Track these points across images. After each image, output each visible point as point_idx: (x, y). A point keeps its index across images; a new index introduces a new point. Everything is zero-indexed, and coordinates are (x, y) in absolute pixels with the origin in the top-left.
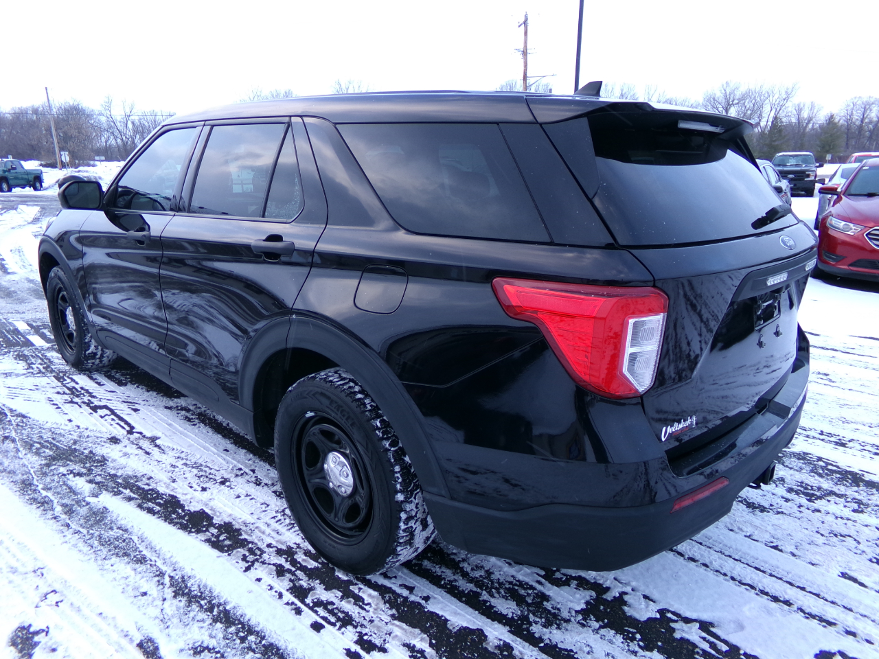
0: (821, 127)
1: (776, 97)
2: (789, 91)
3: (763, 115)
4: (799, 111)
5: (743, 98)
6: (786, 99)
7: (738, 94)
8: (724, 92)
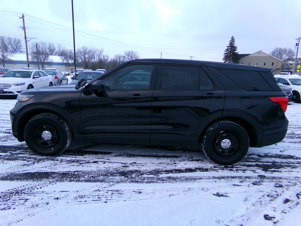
0: (109, 63)
1: (98, 52)
2: (101, 51)
3: (95, 58)
4: (104, 57)
5: (89, 52)
6: (101, 53)
7: (87, 51)
8: (83, 49)
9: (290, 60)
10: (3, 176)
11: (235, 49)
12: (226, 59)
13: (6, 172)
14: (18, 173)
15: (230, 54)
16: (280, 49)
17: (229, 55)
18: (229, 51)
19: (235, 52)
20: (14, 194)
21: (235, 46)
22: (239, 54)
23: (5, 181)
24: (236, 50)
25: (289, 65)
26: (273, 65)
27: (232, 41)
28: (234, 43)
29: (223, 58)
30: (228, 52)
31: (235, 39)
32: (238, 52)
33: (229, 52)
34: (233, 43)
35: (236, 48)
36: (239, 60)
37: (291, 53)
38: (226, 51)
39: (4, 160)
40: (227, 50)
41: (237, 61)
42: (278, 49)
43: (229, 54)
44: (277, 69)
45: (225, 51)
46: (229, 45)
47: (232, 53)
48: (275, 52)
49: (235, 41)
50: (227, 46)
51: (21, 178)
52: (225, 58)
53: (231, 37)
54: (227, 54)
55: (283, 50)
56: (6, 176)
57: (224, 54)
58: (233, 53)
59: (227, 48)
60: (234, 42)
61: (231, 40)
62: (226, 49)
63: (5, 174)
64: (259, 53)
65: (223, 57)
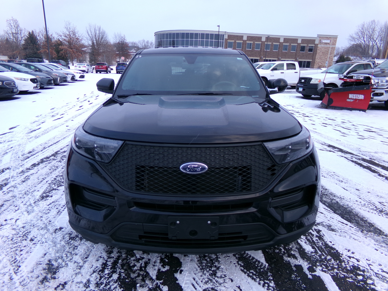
10: (376, 235)
13: (366, 238)
14: (354, 227)
20: (386, 212)
23: (379, 229)
39: (344, 261)
51: (359, 219)
56: (372, 233)
63: (370, 237)
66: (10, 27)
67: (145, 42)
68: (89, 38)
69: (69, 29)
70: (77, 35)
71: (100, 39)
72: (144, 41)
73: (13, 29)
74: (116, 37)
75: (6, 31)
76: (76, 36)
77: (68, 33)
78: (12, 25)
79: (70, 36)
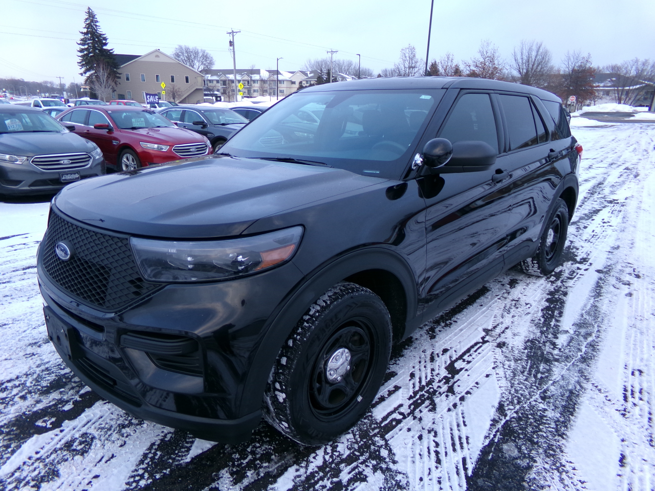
9: (207, 73)
11: (104, 41)
12: (87, 64)
15: (94, 51)
16: (187, 50)
17: (92, 55)
18: (88, 44)
19: (104, 47)
21: (101, 34)
22: (114, 53)
24: (106, 44)
25: (208, 82)
26: (187, 81)
27: (92, 21)
28: (96, 26)
29: (80, 63)
30: (86, 47)
31: (96, 16)
32: (112, 50)
33: (89, 46)
34: (94, 27)
35: (105, 39)
36: (119, 68)
37: (207, 58)
38: (83, 44)
40: (84, 42)
41: (115, 70)
42: (183, 48)
43: (90, 53)
44: (197, 89)
45: (79, 43)
46: (85, 30)
47: (97, 51)
48: (180, 56)
49: (97, 22)
50: (82, 33)
52: (83, 61)
53: (87, 11)
54: (85, 53)
55: (192, 52)
57: (79, 51)
58: (99, 50)
59: (82, 37)
60: (97, 24)
61: (87, 17)
62: (82, 40)
64: (157, 53)
65: (79, 59)
66: (404, 58)
67: (639, 63)
68: (515, 65)
69: (485, 53)
70: (496, 62)
71: (535, 65)
72: (637, 61)
73: (406, 62)
74: (569, 59)
75: (398, 65)
76: (494, 64)
77: (482, 60)
78: (407, 55)
79: (485, 64)
